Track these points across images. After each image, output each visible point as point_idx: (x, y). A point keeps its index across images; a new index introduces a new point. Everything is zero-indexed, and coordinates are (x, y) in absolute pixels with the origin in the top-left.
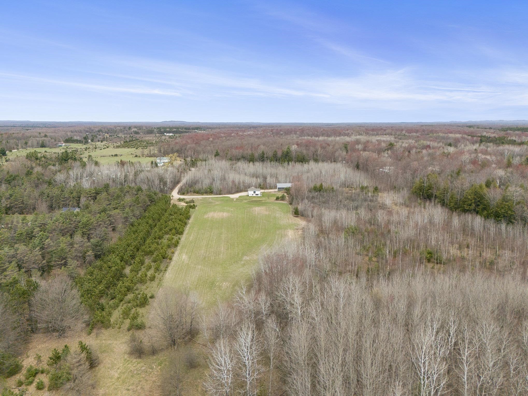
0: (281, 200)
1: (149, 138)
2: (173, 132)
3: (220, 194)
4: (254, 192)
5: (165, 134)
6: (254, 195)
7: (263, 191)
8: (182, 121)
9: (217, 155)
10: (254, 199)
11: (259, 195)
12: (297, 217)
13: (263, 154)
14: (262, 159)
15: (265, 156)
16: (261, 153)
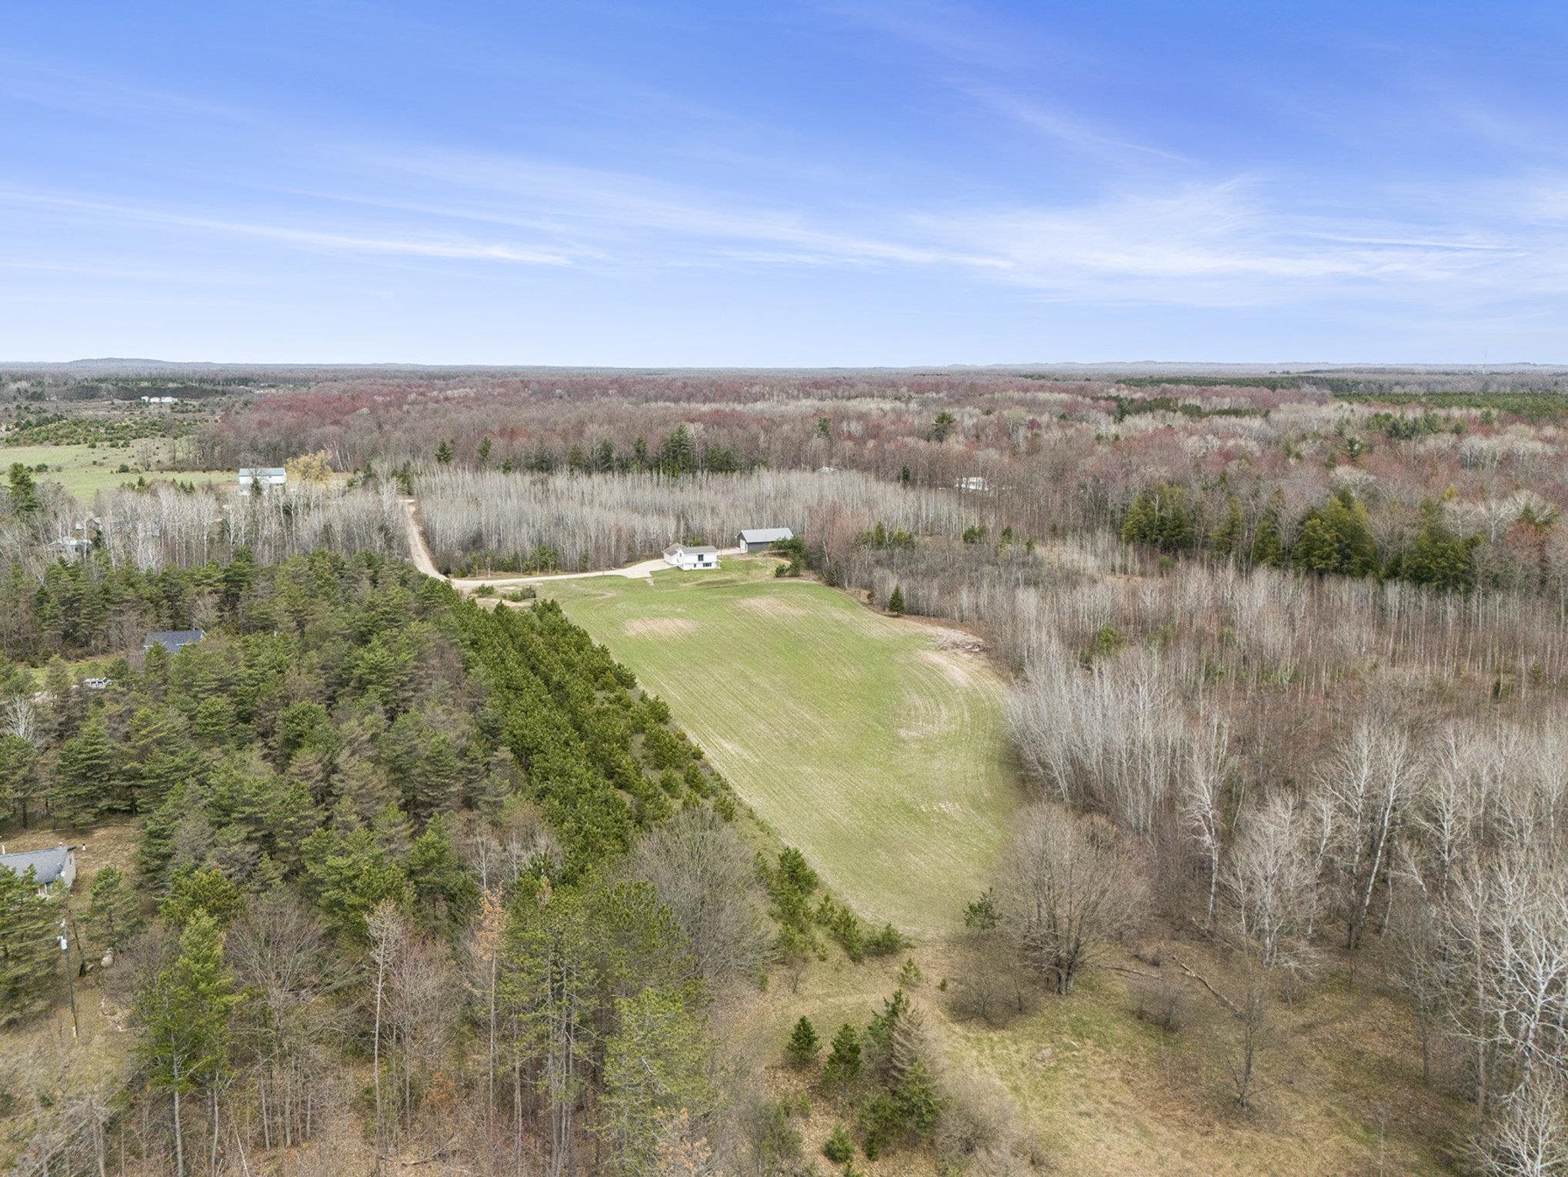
0: (791, 576)
1: (89, 411)
2: (173, 393)
3: (584, 570)
4: (701, 558)
5: (146, 398)
6: (700, 566)
7: (719, 553)
8: (147, 361)
9: (444, 457)
10: (708, 578)
11: (714, 566)
12: (897, 616)
13: (607, 449)
14: (604, 463)
15: (614, 455)
16: (599, 446)
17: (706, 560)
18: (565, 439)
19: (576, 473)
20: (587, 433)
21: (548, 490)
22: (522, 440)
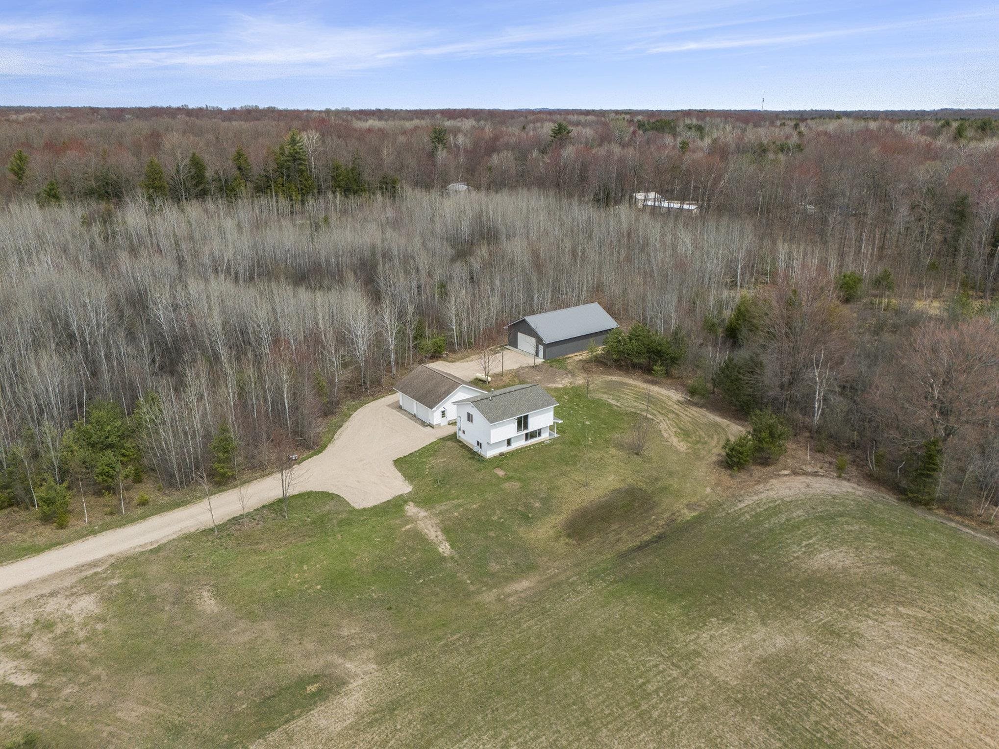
13: (197, 165)
14: (196, 186)
15: (209, 174)
16: (187, 161)
17: (533, 426)
18: (137, 154)
19: (158, 202)
20: (167, 145)
21: (114, 234)
22: (72, 154)
